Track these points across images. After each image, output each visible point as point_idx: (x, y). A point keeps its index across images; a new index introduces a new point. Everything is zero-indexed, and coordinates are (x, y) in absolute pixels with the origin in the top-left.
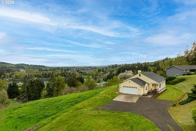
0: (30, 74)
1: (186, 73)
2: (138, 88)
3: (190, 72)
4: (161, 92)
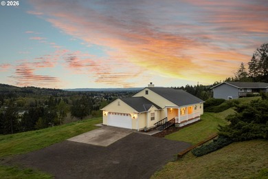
0: (38, 100)
1: (245, 94)
2: (132, 116)
3: (253, 92)
4: (186, 124)
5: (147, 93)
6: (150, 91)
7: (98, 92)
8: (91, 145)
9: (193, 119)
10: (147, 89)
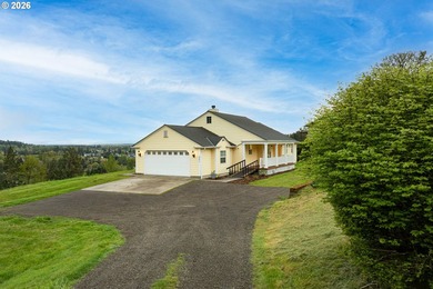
2: (191, 154)
4: (276, 171)
5: (209, 120)
6: (214, 118)
7: (91, 147)
8: (131, 194)
9: (284, 165)
10: (209, 115)
